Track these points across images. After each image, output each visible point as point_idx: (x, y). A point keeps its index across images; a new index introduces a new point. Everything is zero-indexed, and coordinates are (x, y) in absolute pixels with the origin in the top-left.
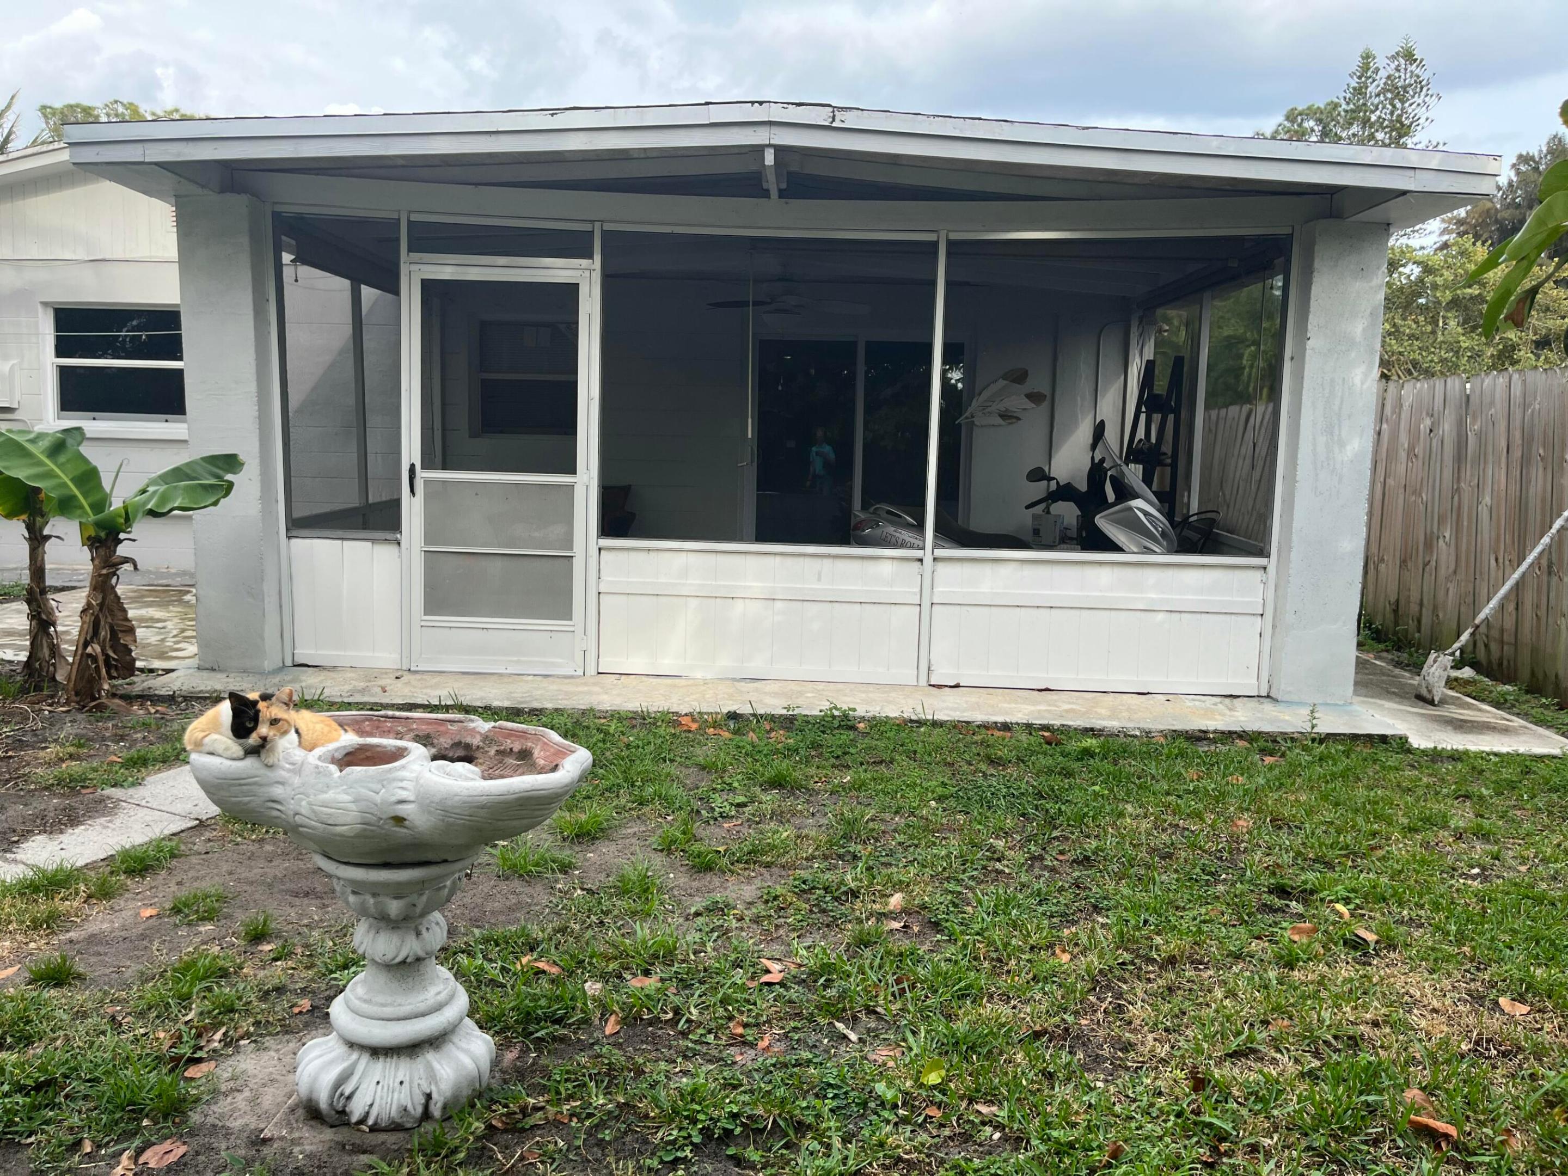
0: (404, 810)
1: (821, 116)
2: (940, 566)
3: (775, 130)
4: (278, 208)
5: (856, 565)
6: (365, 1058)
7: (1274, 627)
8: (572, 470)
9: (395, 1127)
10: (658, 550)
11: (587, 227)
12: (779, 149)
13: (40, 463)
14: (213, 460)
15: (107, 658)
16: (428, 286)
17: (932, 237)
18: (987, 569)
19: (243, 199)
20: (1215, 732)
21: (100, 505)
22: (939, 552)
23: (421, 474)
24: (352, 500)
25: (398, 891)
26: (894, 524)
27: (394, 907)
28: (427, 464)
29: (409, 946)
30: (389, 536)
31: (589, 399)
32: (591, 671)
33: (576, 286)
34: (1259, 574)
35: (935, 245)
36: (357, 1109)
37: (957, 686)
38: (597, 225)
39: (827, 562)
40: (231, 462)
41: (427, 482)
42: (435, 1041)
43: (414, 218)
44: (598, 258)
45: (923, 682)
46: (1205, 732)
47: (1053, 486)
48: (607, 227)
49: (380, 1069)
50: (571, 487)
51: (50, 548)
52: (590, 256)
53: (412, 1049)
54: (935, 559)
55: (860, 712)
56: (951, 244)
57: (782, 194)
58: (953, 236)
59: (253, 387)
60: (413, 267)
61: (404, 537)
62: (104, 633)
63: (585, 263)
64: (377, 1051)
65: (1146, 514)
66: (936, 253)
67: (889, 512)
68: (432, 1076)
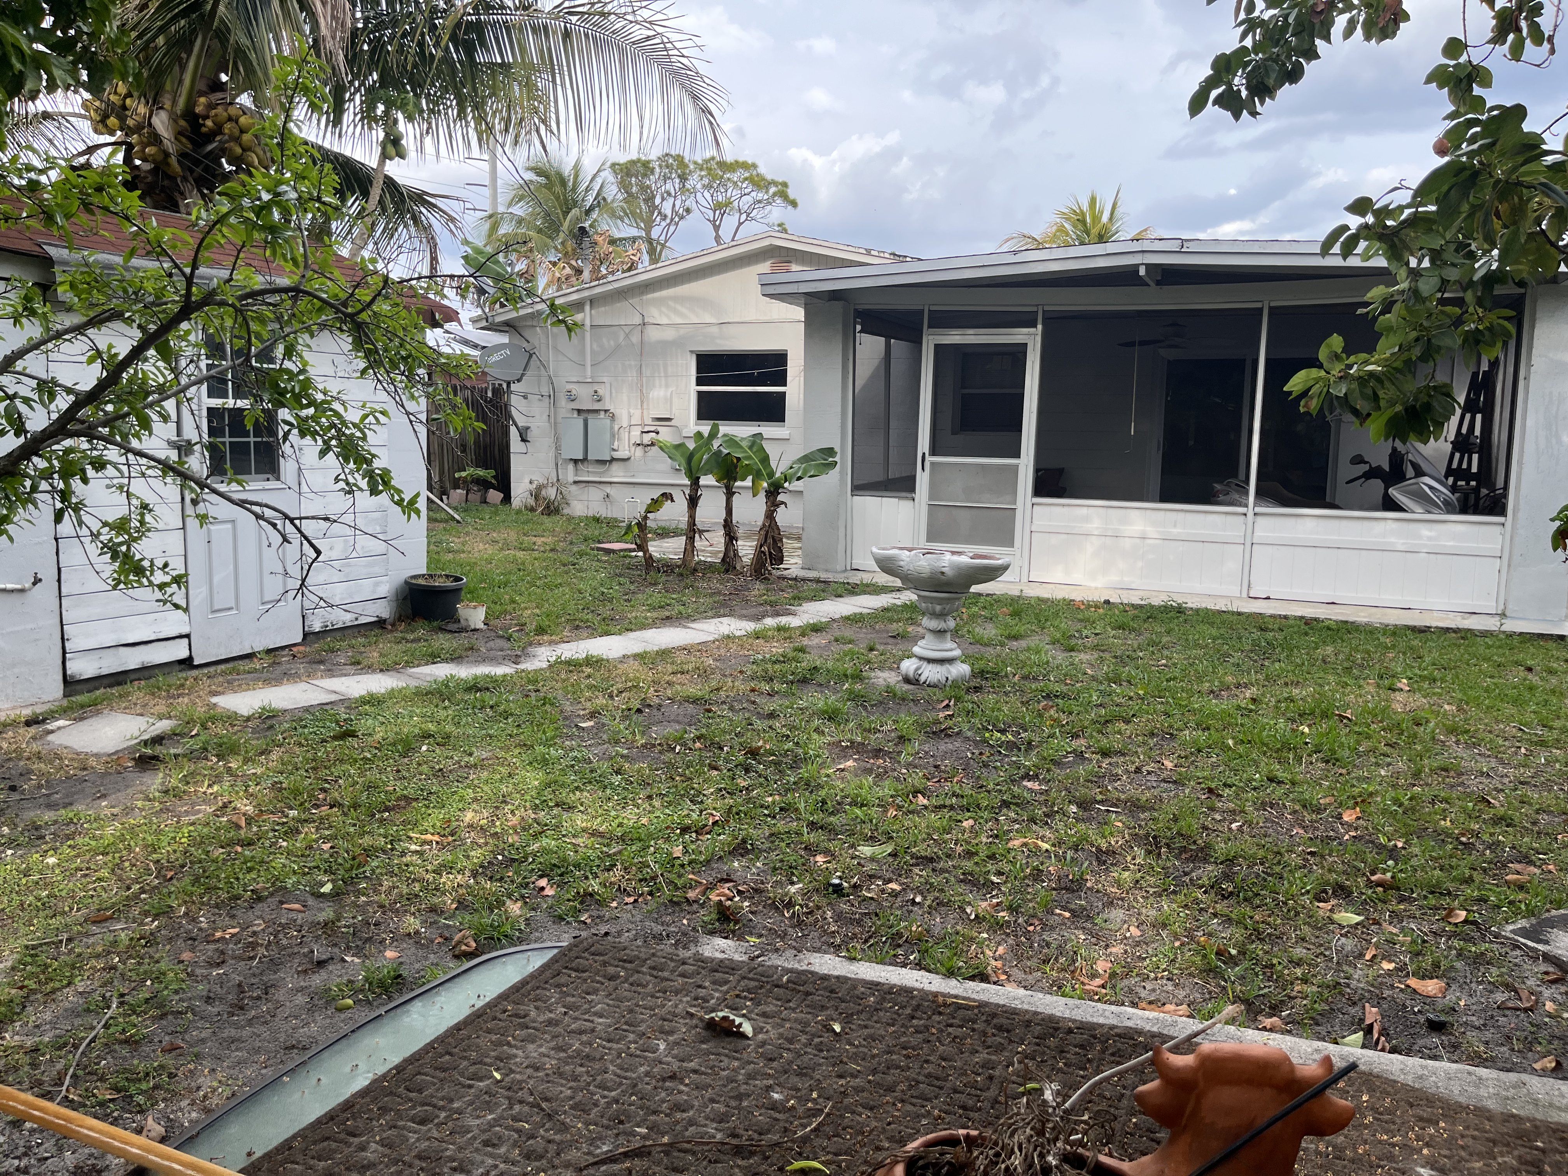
0: (944, 570)
1: (1174, 246)
2: (1259, 519)
3: (1146, 255)
4: (857, 307)
5: (1201, 517)
6: (925, 663)
7: (1509, 566)
8: (1018, 456)
9: (935, 686)
10: (1069, 505)
11: (1035, 309)
12: (1147, 265)
13: (746, 452)
14: (822, 450)
15: (770, 553)
16: (939, 349)
17: (1259, 305)
18: (1291, 521)
19: (842, 303)
20: (1436, 627)
21: (771, 474)
22: (1258, 510)
23: (929, 459)
24: (880, 477)
25: (940, 601)
26: (1237, 491)
27: (938, 608)
28: (933, 452)
29: (942, 625)
30: (909, 495)
31: (1031, 412)
32: (1025, 579)
33: (1025, 345)
34: (1499, 529)
35: (1260, 310)
36: (922, 679)
37: (1268, 598)
38: (1040, 308)
39: (1181, 515)
40: (830, 452)
41: (933, 464)
42: (950, 661)
43: (933, 308)
44: (1040, 327)
45: (1245, 595)
46: (1430, 627)
47: (1366, 467)
48: (1046, 308)
49: (930, 667)
50: (1017, 467)
51: (735, 498)
52: (1035, 326)
53: (941, 661)
54: (1255, 514)
55: (1190, 605)
56: (1270, 308)
57: (1158, 283)
58: (1273, 304)
59: (839, 409)
60: (931, 337)
61: (917, 496)
62: (770, 541)
63: (1032, 330)
64: (930, 661)
65: (1431, 488)
66: (1261, 315)
67: (1237, 485)
68: (949, 672)
